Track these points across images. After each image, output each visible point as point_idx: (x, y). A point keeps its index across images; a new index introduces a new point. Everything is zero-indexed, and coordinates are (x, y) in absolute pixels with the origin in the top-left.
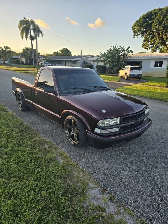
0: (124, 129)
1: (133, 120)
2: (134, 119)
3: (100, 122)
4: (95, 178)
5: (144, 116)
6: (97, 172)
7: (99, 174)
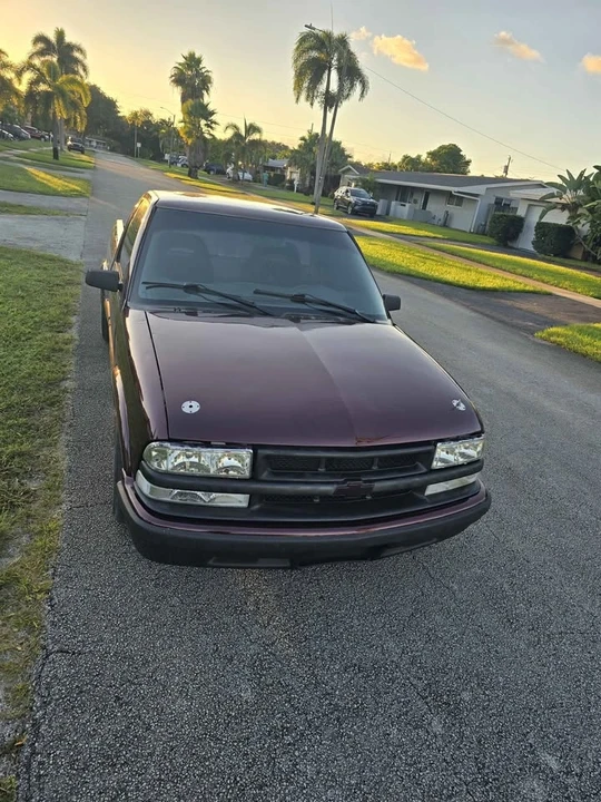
0: (269, 507)
1: (334, 476)
2: (343, 476)
3: (153, 449)
4: (43, 675)
5: (424, 470)
6: (74, 653)
7: (70, 665)
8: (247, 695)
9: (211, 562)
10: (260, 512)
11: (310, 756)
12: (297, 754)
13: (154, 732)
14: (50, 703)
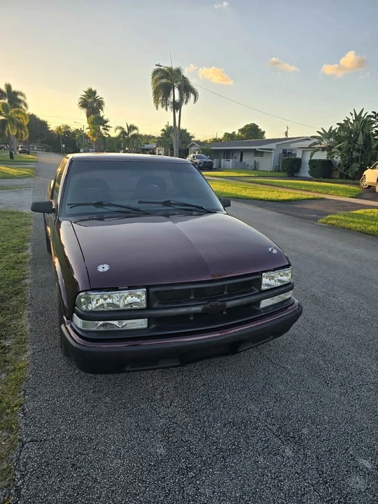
0: (161, 325)
1: (200, 300)
3: (81, 297)
4: (21, 457)
5: (257, 291)
6: (41, 441)
7: (39, 448)
8: (162, 451)
9: (128, 369)
10: (156, 329)
11: (207, 483)
12: (198, 482)
13: (100, 483)
14: (27, 474)
